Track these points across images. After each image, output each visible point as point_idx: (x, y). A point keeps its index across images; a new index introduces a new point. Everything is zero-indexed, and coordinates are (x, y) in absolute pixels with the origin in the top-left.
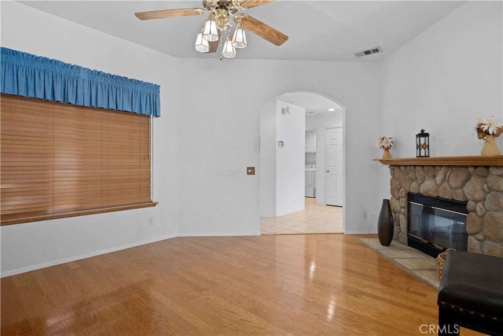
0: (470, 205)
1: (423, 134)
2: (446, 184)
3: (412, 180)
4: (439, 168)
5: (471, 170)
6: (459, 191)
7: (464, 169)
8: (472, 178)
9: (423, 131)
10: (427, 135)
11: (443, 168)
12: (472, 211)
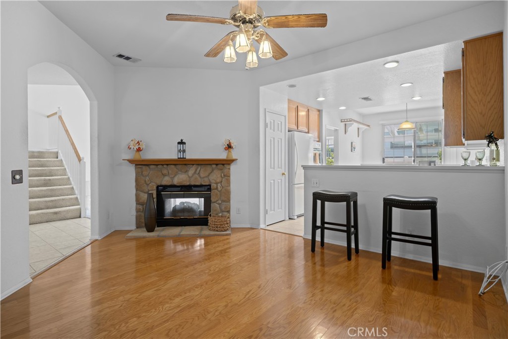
0: (213, 186)
1: (182, 143)
2: (197, 176)
3: (164, 175)
4: (192, 166)
5: (214, 166)
6: (206, 179)
7: (209, 166)
8: (215, 171)
9: (182, 140)
10: (184, 143)
11: (194, 166)
12: (215, 189)
